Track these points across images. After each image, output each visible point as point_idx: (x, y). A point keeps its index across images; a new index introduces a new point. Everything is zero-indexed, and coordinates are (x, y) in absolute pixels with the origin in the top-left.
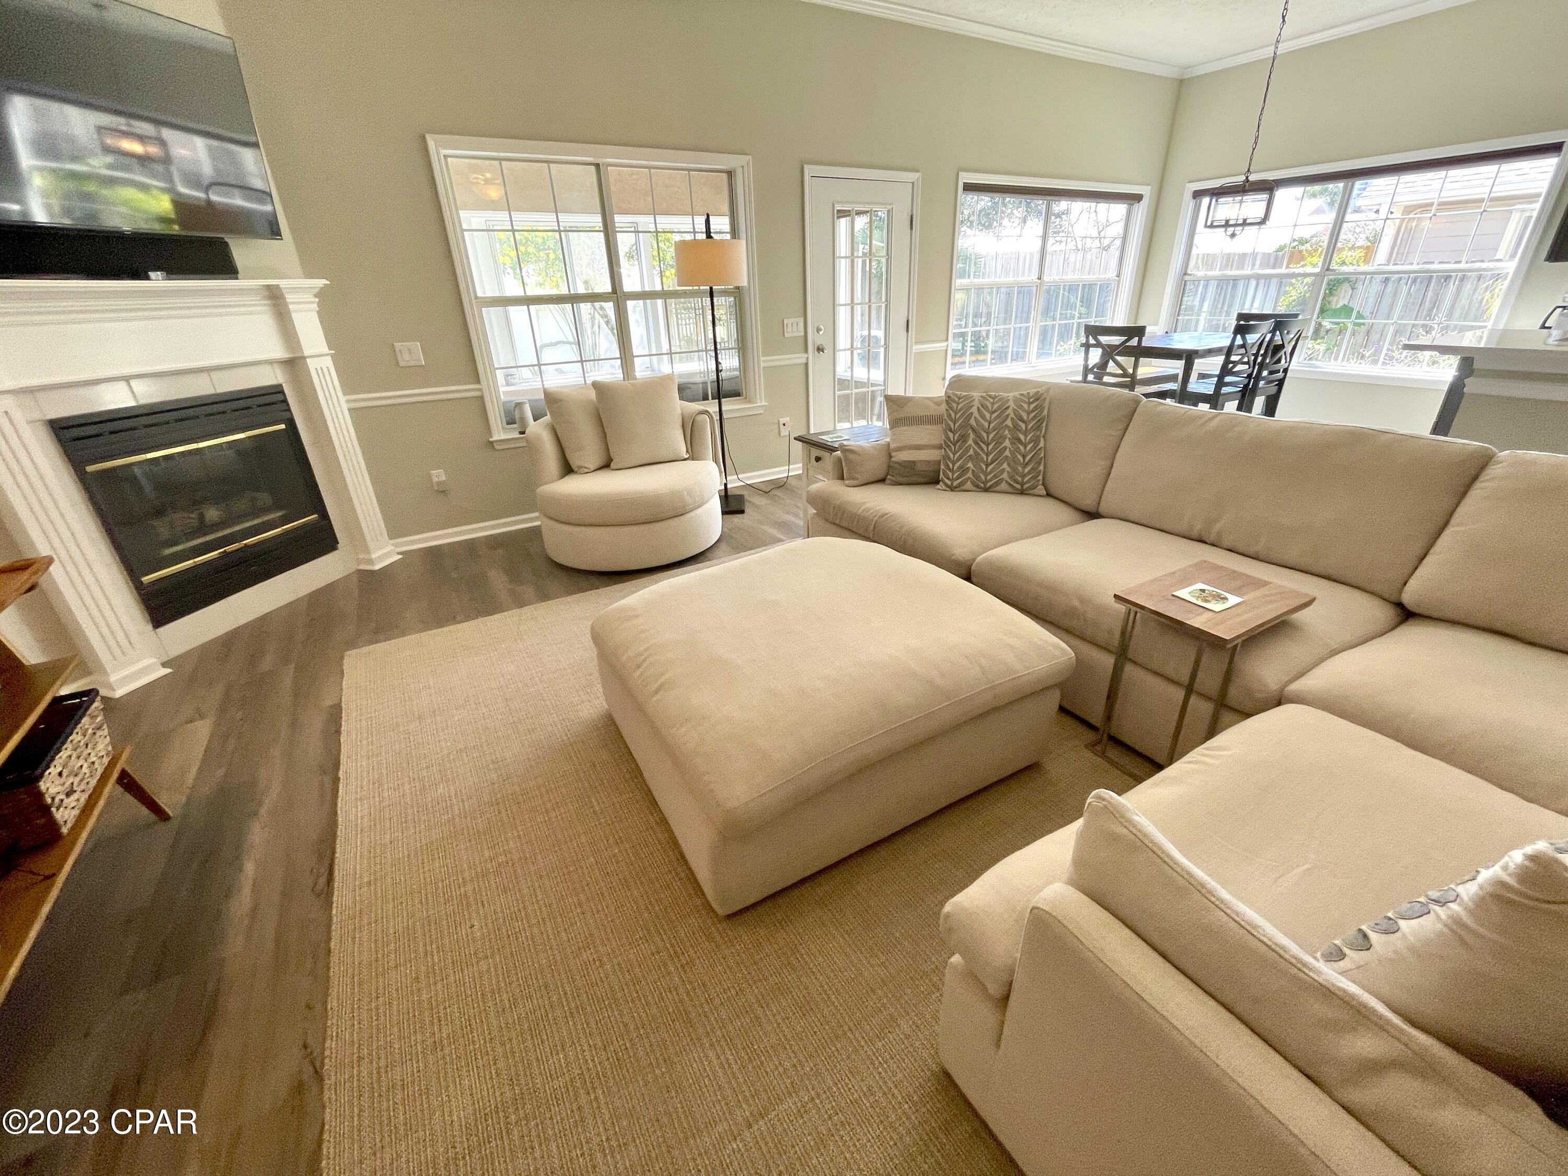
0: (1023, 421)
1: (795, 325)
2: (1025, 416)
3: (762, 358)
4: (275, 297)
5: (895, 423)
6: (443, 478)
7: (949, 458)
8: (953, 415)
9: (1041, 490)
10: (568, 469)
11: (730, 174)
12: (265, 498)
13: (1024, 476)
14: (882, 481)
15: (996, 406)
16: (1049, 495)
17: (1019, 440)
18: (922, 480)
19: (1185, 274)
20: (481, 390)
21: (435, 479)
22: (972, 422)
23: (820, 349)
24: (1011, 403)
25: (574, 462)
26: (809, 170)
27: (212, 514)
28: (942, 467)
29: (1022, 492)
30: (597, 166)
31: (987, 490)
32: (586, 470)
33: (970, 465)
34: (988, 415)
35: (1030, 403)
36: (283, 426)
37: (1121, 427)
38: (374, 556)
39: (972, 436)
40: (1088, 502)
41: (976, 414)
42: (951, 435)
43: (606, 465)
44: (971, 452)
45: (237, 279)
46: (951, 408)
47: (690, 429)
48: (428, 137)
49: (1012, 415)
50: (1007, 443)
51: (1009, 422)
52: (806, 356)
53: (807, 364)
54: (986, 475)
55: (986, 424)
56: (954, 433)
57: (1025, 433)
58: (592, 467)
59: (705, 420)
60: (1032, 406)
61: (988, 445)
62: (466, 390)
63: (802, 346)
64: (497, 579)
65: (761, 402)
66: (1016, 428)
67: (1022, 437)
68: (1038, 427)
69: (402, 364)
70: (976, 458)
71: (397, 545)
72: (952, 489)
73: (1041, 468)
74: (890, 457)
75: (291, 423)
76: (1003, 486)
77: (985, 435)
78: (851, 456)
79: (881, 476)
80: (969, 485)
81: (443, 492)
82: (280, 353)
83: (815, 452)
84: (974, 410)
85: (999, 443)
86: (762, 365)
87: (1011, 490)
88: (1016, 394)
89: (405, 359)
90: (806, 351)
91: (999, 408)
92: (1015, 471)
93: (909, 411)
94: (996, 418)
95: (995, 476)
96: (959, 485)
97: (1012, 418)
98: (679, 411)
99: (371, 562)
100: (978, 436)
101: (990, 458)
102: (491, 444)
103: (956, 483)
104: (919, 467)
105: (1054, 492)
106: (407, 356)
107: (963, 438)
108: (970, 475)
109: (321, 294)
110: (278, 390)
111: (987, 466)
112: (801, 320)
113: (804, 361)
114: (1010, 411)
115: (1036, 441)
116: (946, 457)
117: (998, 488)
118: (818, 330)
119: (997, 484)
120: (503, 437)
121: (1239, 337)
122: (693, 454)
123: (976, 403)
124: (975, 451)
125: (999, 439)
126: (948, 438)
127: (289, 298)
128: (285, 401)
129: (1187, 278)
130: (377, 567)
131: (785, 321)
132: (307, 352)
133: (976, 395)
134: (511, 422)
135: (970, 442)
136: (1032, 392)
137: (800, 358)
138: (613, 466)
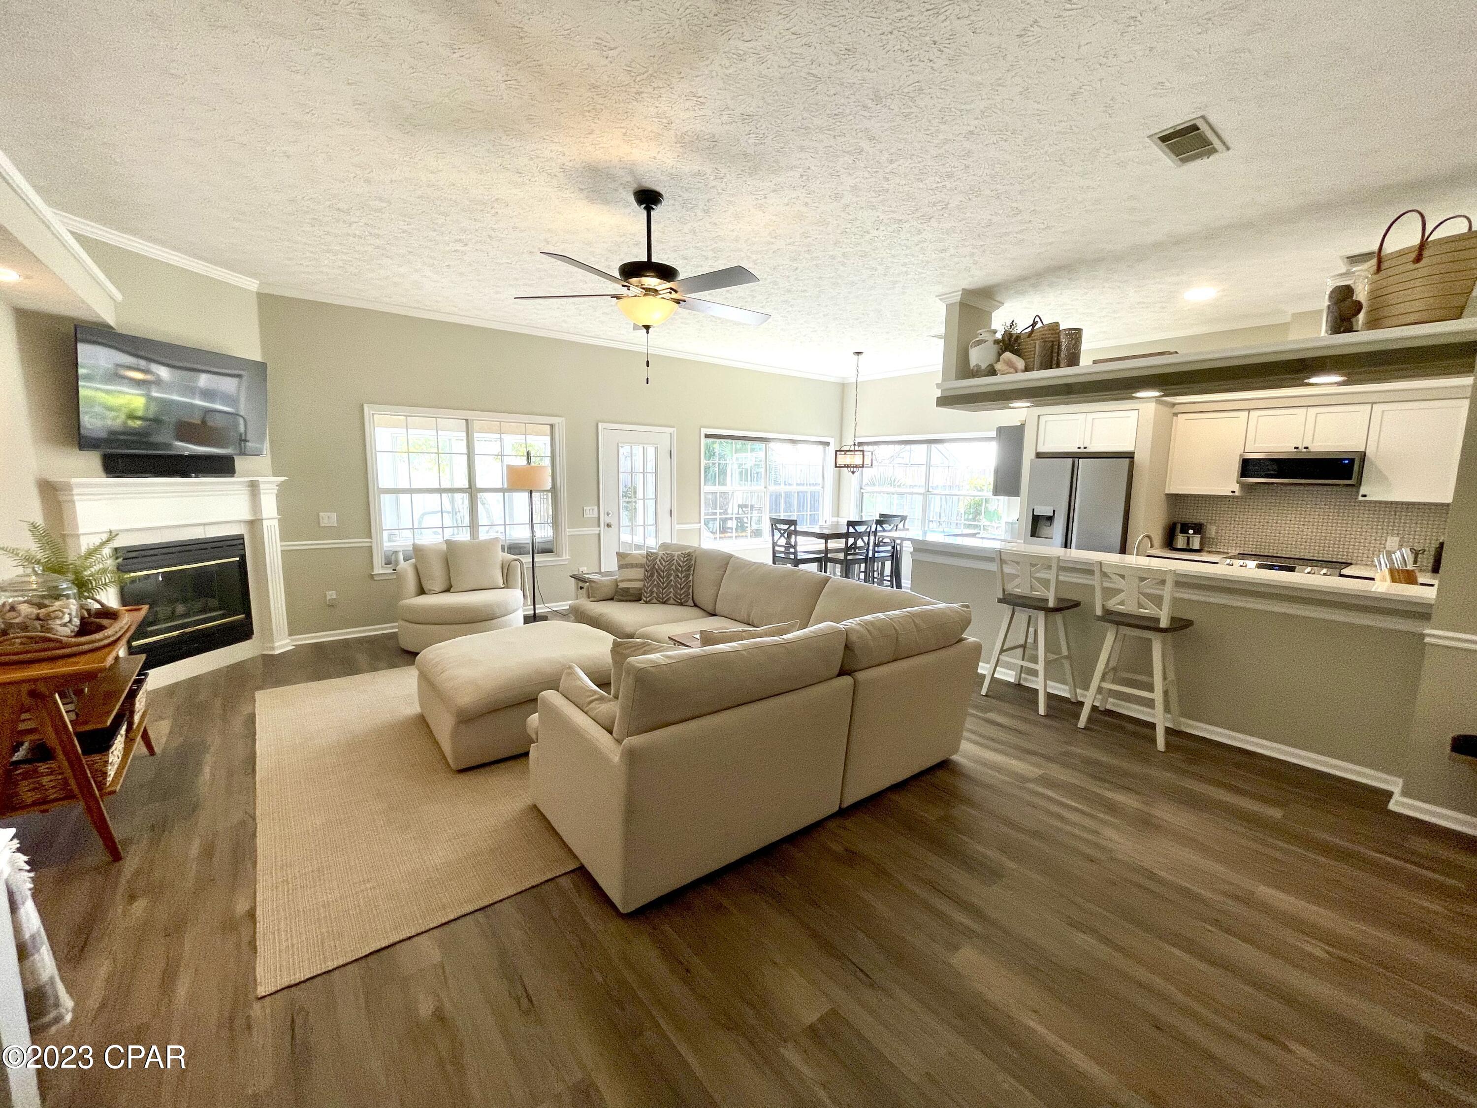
0: (680, 566)
1: (591, 510)
2: (681, 564)
3: (568, 530)
4: (254, 487)
5: (621, 567)
6: (334, 597)
7: (646, 586)
8: (648, 563)
9: (690, 602)
10: (422, 591)
11: (552, 426)
12: (213, 602)
13: (681, 595)
14: (612, 599)
15: (668, 559)
16: (695, 605)
17: (678, 576)
18: (635, 599)
19: (861, 488)
20: (371, 542)
21: (328, 598)
22: (657, 567)
23: (609, 526)
24: (676, 558)
25: (426, 587)
26: (601, 426)
27: (180, 609)
28: (643, 591)
29: (681, 604)
30: (467, 420)
31: (664, 603)
32: (434, 592)
33: (655, 589)
34: (664, 563)
35: (684, 557)
36: (238, 559)
38: (277, 644)
39: (656, 574)
40: (710, 608)
43: (448, 590)
44: (655, 583)
45: (233, 476)
46: (648, 560)
47: (507, 571)
48: (365, 405)
49: (676, 563)
50: (672, 578)
51: (673, 567)
52: (599, 529)
54: (663, 594)
55: (663, 568)
56: (648, 572)
57: (682, 573)
58: (438, 590)
59: (516, 565)
60: (686, 559)
61: (663, 578)
62: (364, 542)
63: (596, 523)
64: (362, 659)
65: (566, 556)
66: (677, 570)
67: (680, 575)
68: (689, 570)
69: (322, 525)
70: (658, 586)
71: (293, 640)
72: (647, 602)
73: (691, 591)
74: (618, 586)
75: (243, 557)
76: (672, 601)
77: (662, 573)
78: (593, 584)
79: (610, 596)
80: (654, 601)
81: (332, 606)
82: (248, 517)
83: (581, 584)
85: (668, 578)
86: (568, 534)
87: (675, 603)
88: (679, 553)
89: (324, 522)
90: (599, 526)
91: (670, 559)
92: (676, 592)
93: (628, 561)
94: (668, 565)
95: (667, 596)
96: (650, 601)
97: (676, 565)
98: (501, 559)
99: (273, 649)
100: (659, 574)
101: (664, 585)
102: (372, 577)
103: (648, 600)
104: (631, 591)
105: (697, 602)
106: (326, 521)
107: (652, 575)
108: (655, 595)
109: (281, 485)
110: (241, 538)
111: (663, 590)
112: (596, 508)
113: (598, 532)
114: (675, 561)
115: (687, 576)
116: (644, 585)
117: (669, 602)
118: (608, 514)
119: (668, 599)
120: (381, 572)
121: (851, 527)
122: (507, 585)
123: (659, 557)
124: (658, 582)
125: (668, 577)
126: (646, 575)
127: (262, 486)
128: (243, 544)
129: (862, 491)
130: (277, 652)
131: (585, 508)
132: (264, 516)
133: (660, 553)
134: (388, 563)
135: (655, 577)
136: (687, 551)
137: (595, 530)
138: (452, 590)
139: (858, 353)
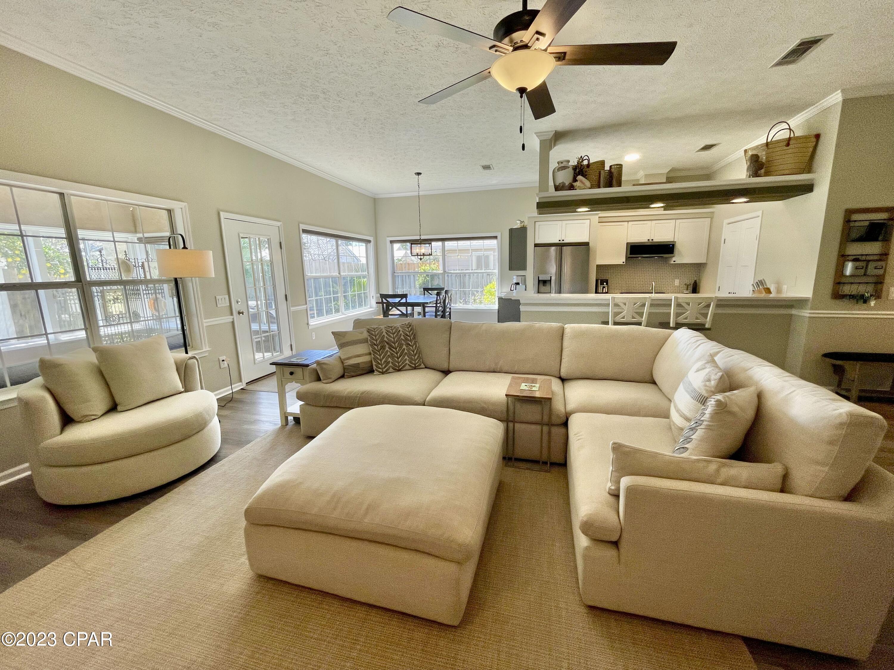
1: (223, 299)
2: (408, 333)
3: (204, 321)
5: (341, 346)
7: (378, 358)
8: (374, 337)
9: (423, 366)
10: (70, 421)
11: (169, 211)
14: (343, 377)
15: (394, 331)
16: (426, 368)
18: (364, 372)
19: (394, 273)
22: (385, 339)
23: (240, 313)
24: (400, 329)
25: (78, 413)
26: (222, 215)
28: (374, 363)
29: (415, 368)
30: (62, 195)
31: (399, 370)
32: (93, 417)
33: (390, 359)
34: (392, 335)
35: (408, 328)
37: (448, 333)
39: (387, 346)
40: (445, 366)
41: (386, 335)
42: (376, 347)
43: (114, 409)
44: (389, 353)
46: (372, 334)
47: (184, 371)
49: (403, 334)
50: (404, 347)
51: (402, 337)
52: (232, 317)
53: (233, 323)
54: (399, 363)
55: (393, 340)
56: (377, 345)
57: (411, 341)
58: (100, 413)
60: (410, 329)
61: (396, 349)
63: (228, 312)
65: (206, 348)
66: (406, 339)
67: (410, 343)
68: (414, 338)
70: (392, 356)
72: (383, 373)
73: (421, 355)
74: (344, 363)
76: (407, 367)
77: (393, 345)
78: (324, 366)
79: (342, 375)
80: (391, 370)
83: (290, 369)
84: (384, 333)
85: (401, 347)
86: (205, 325)
87: (411, 368)
88: (400, 324)
90: (232, 314)
91: (396, 331)
92: (410, 359)
93: (348, 339)
94: (396, 336)
95: (403, 363)
96: (387, 370)
97: (403, 335)
98: (172, 359)
100: (390, 345)
101: (399, 354)
103: (384, 370)
104: (361, 366)
105: (428, 365)
107: (383, 347)
108: (391, 364)
111: (398, 358)
112: (227, 297)
114: (401, 332)
115: (415, 344)
116: (375, 359)
117: (404, 369)
118: (237, 302)
119: (404, 366)
122: (189, 388)
123: (384, 331)
124: (390, 353)
126: (375, 348)
131: (217, 297)
133: (382, 327)
135: (387, 349)
137: (229, 319)
138: (119, 408)
139: (419, 174)
